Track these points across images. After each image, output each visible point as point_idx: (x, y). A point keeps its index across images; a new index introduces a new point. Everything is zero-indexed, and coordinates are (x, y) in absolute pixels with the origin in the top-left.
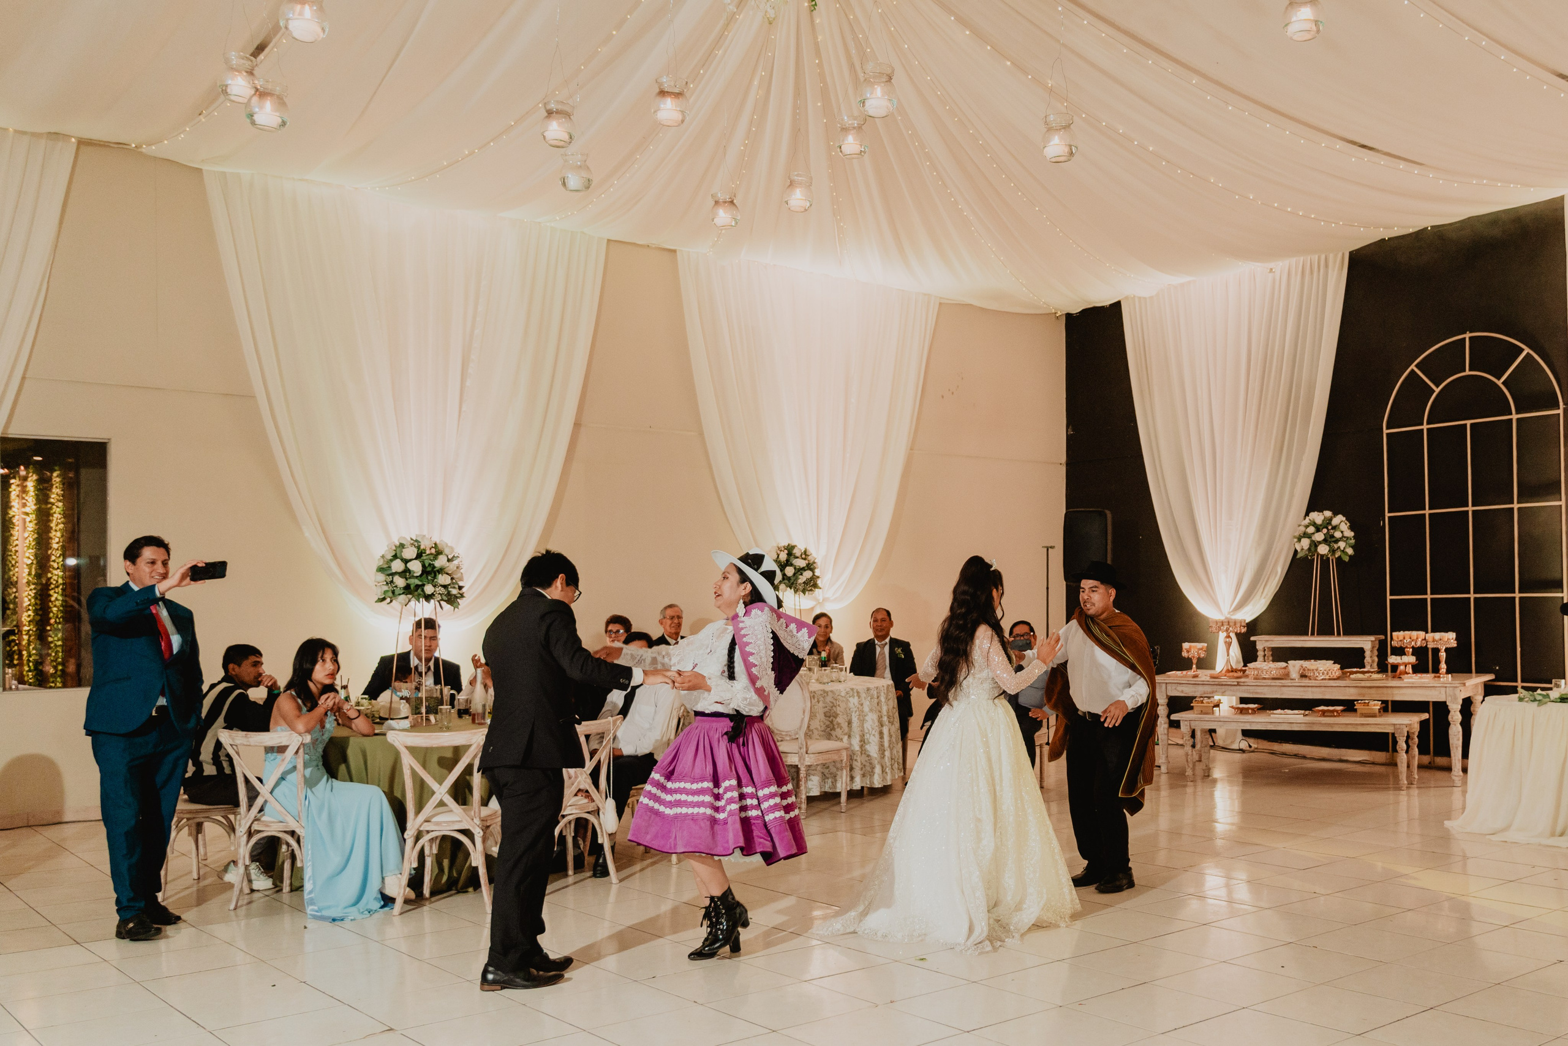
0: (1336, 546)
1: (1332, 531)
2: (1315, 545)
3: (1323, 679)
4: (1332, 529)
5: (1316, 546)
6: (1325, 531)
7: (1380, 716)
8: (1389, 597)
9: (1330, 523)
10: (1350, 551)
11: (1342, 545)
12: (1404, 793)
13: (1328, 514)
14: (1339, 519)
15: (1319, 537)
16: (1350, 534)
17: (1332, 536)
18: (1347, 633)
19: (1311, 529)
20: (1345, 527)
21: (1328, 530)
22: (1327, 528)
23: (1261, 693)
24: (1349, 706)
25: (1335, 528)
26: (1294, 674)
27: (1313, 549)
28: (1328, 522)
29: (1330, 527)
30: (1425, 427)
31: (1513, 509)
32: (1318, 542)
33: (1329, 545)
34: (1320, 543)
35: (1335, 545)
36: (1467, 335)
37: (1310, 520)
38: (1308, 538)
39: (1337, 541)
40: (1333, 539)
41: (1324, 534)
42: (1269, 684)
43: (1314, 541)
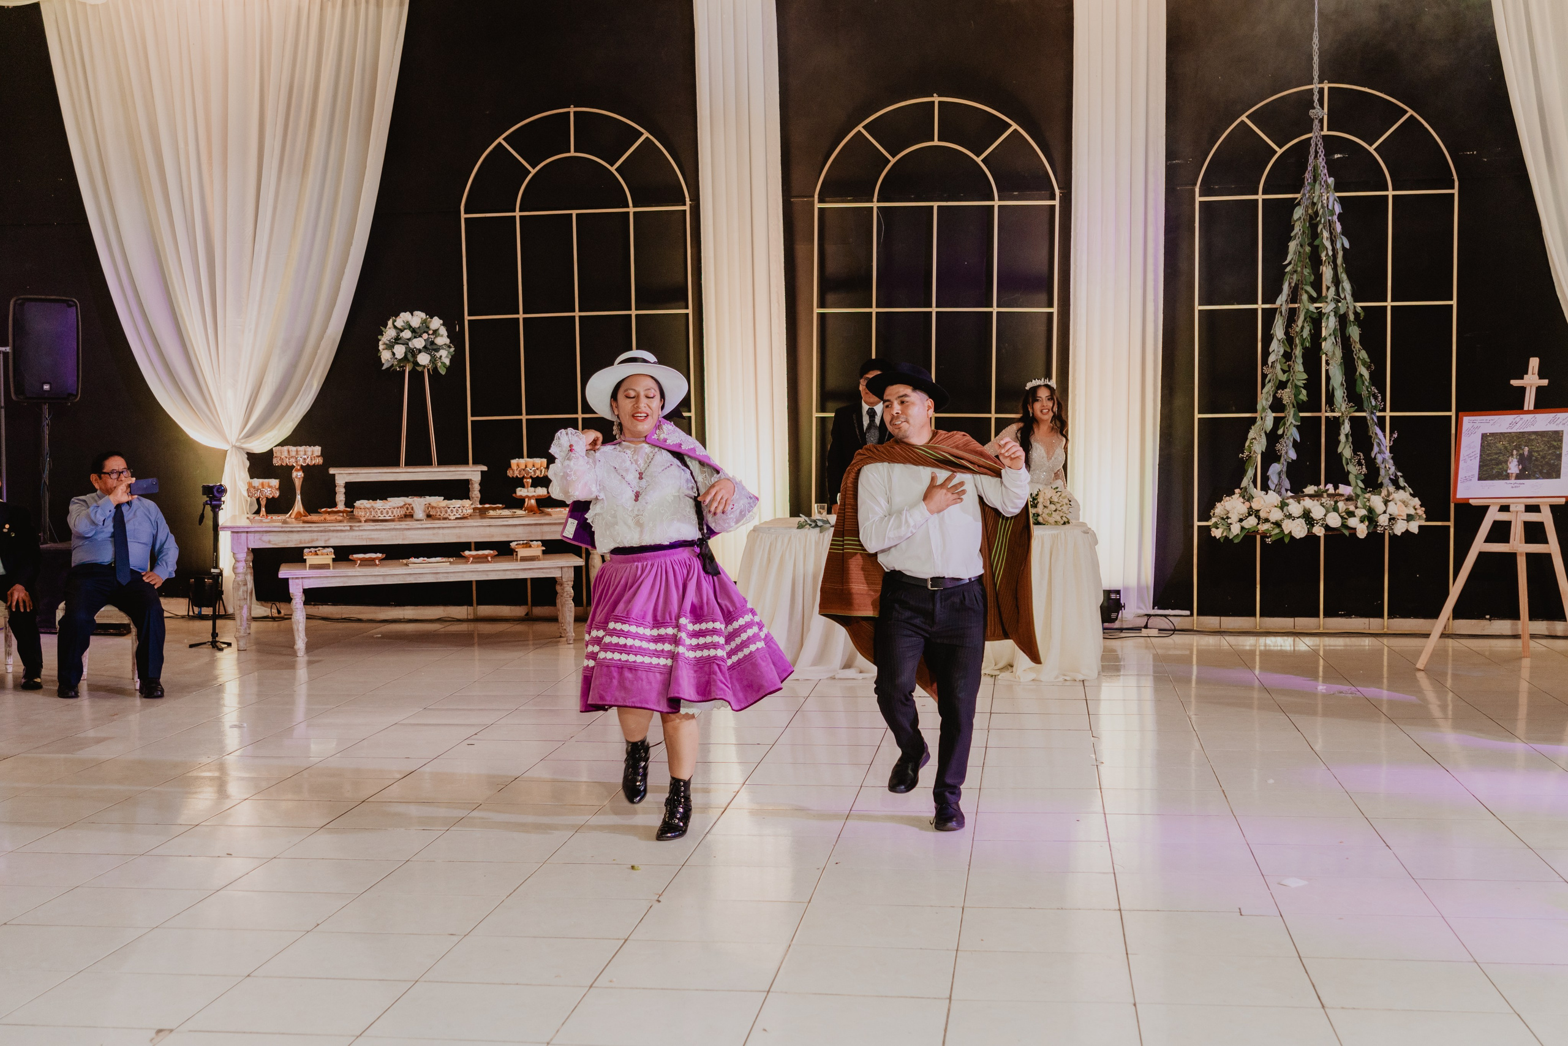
0: (438, 355)
1: (432, 337)
2: (412, 353)
3: (457, 519)
4: (432, 334)
5: (414, 356)
6: (425, 336)
7: (544, 559)
8: (470, 419)
9: (428, 327)
10: (447, 362)
11: (443, 353)
12: (572, 646)
13: (423, 315)
14: (436, 323)
15: (419, 343)
16: (448, 341)
17: (432, 343)
18: (442, 462)
19: (407, 334)
20: (443, 331)
21: (429, 335)
22: (427, 332)
23: (378, 539)
24: (504, 550)
25: (435, 332)
26: (420, 514)
27: (409, 356)
28: (425, 327)
29: (431, 332)
30: (517, 214)
31: (630, 315)
32: (417, 349)
33: (431, 356)
34: (420, 351)
35: (436, 353)
36: (572, 110)
37: (403, 321)
38: (403, 344)
39: (437, 350)
40: (435, 347)
41: (425, 340)
42: (393, 527)
43: (410, 349)
